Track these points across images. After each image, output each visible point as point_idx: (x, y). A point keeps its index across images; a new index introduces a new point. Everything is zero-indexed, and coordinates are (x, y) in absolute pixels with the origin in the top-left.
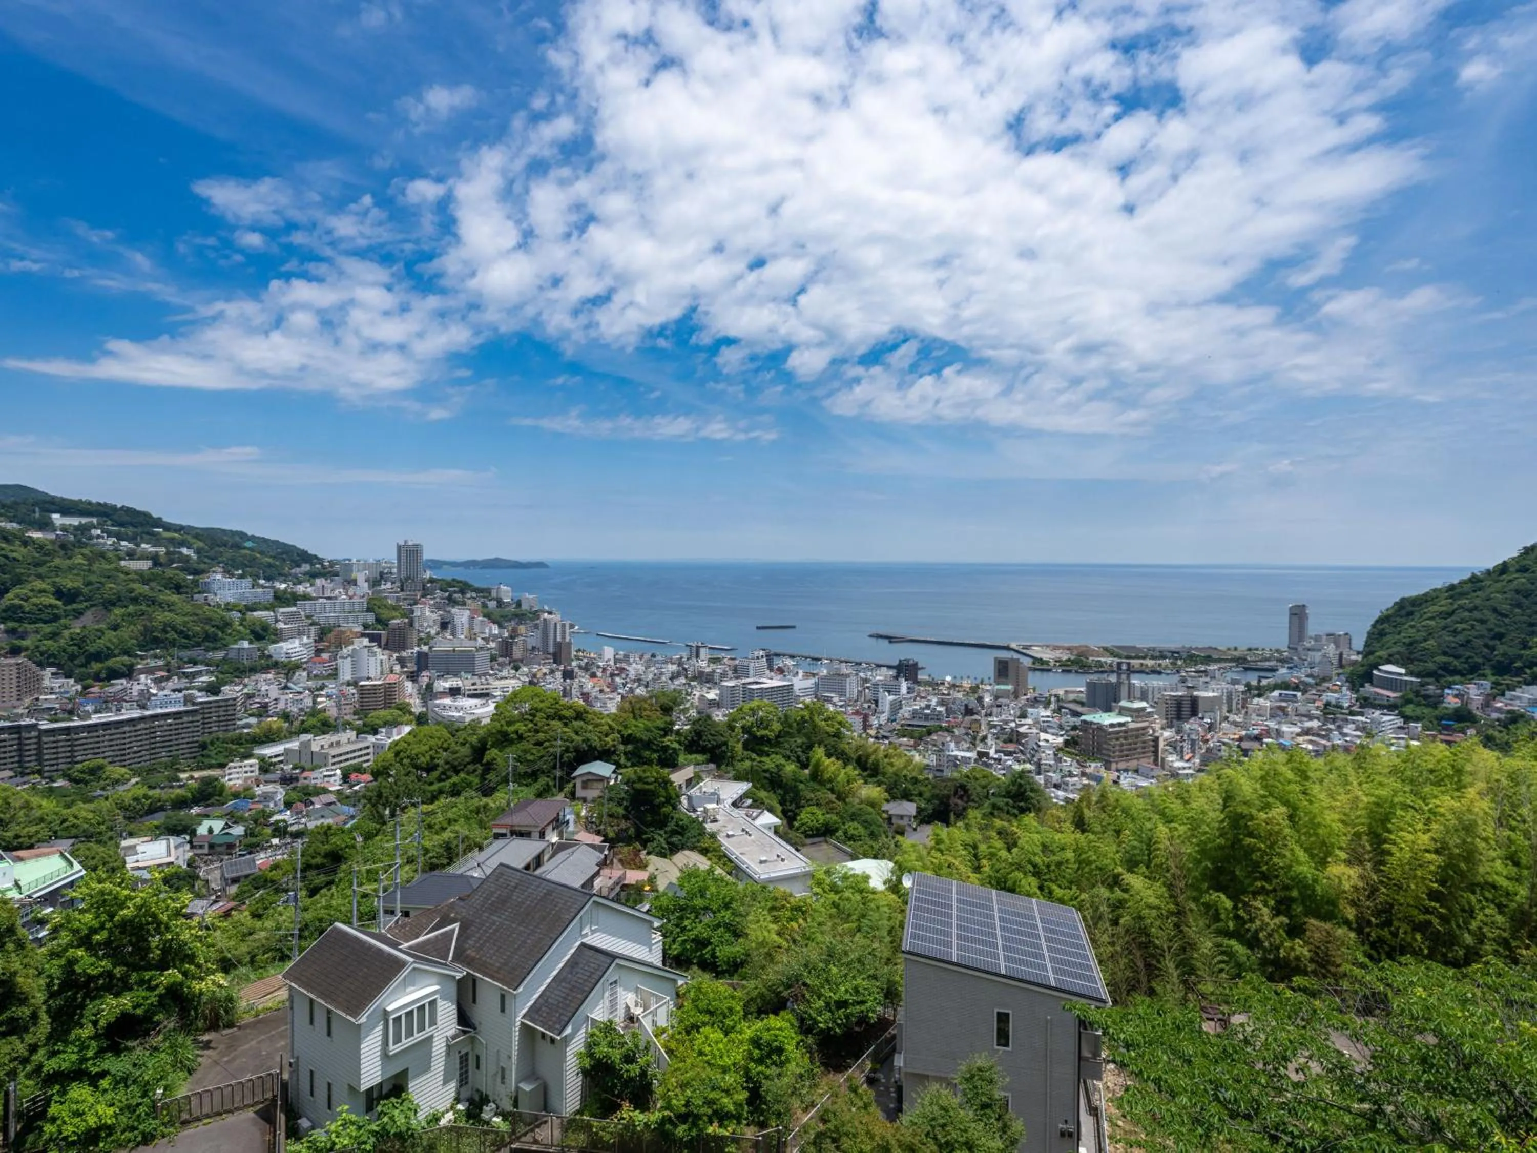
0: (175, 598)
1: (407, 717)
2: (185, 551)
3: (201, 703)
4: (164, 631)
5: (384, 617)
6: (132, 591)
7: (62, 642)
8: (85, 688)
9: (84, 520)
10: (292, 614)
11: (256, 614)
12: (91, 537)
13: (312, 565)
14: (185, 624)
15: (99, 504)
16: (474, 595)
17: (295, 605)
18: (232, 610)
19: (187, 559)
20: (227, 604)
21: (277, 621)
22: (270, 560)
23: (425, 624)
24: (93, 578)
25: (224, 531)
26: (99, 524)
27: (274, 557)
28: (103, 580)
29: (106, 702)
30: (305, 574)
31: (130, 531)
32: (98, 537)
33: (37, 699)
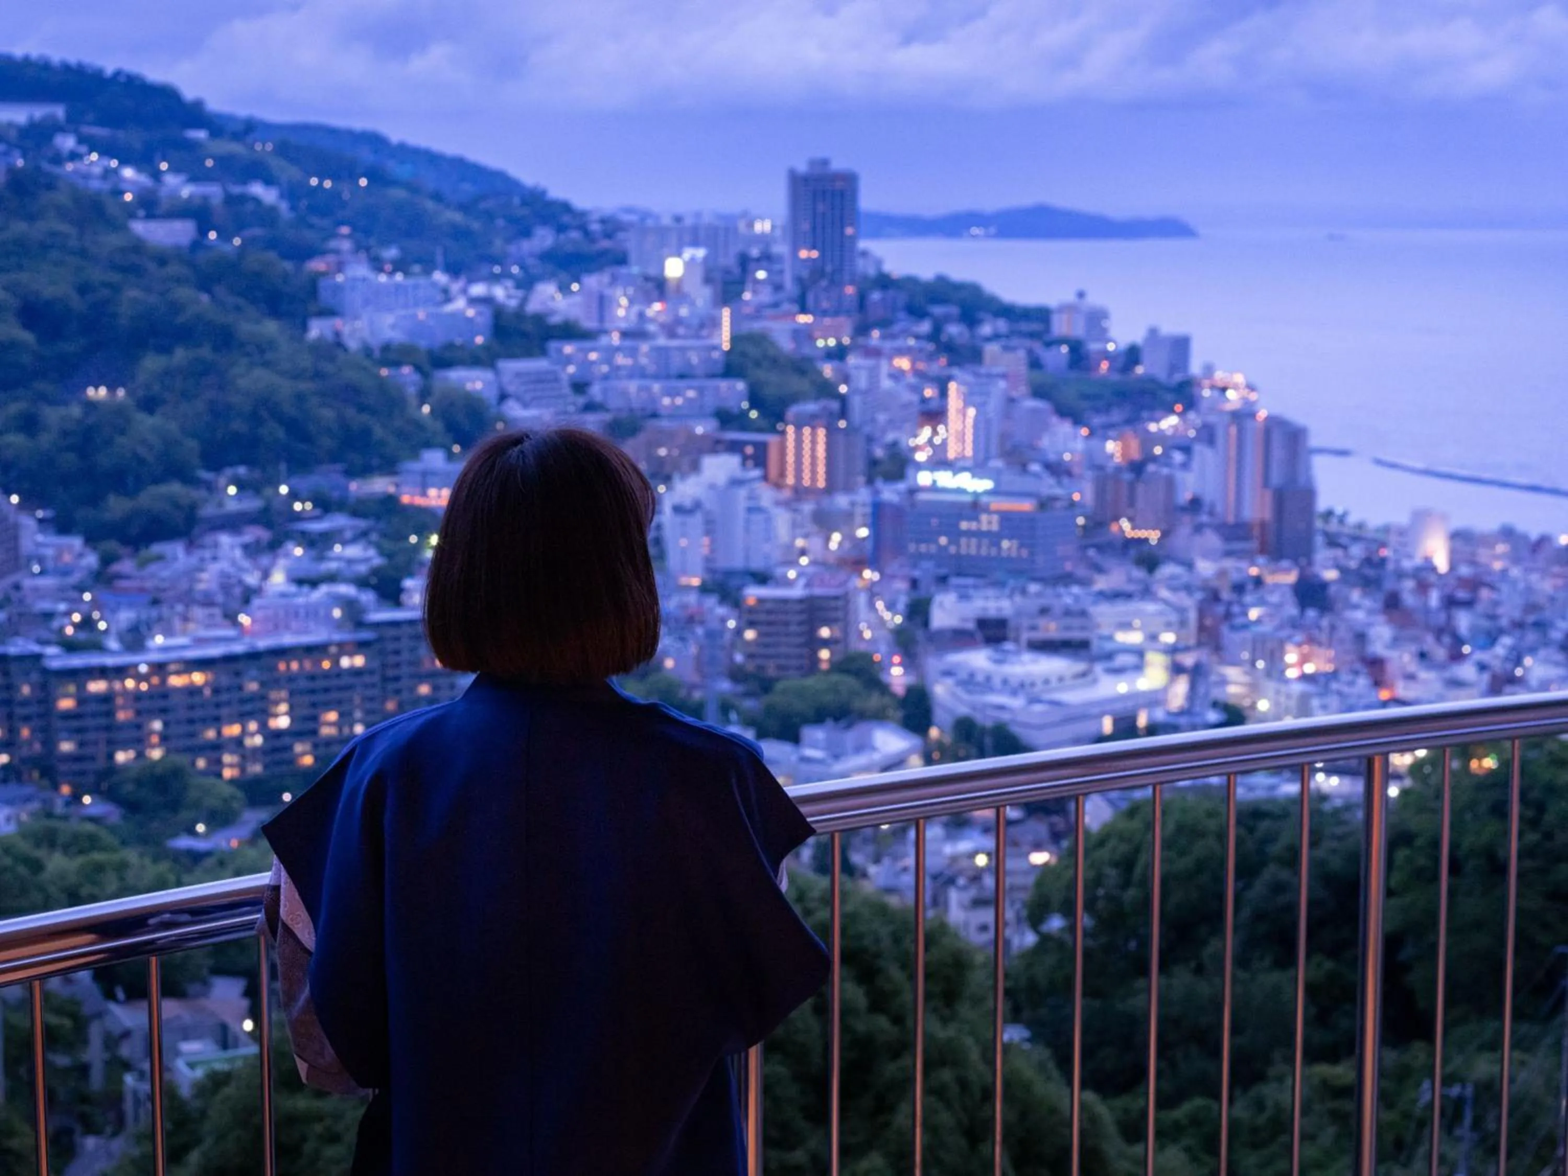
0: (271, 327)
1: (874, 701)
2: (257, 189)
3: (378, 625)
4: (255, 418)
5: (770, 392)
6: (176, 308)
7: (46, 440)
8: (107, 560)
9: (39, 112)
10: (539, 379)
11: (455, 375)
12: (58, 159)
13: (561, 229)
14: (300, 398)
15: (66, 68)
16: (1002, 325)
17: (544, 353)
18: (397, 364)
19: (267, 216)
20: (386, 348)
21: (503, 397)
22: (457, 217)
23: (882, 418)
24: (96, 274)
25: (332, 132)
26: (70, 119)
27: (463, 208)
28: (115, 277)
29: (156, 602)
30: (547, 256)
31: (133, 137)
32: (74, 156)
33: (17, 587)
